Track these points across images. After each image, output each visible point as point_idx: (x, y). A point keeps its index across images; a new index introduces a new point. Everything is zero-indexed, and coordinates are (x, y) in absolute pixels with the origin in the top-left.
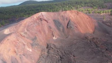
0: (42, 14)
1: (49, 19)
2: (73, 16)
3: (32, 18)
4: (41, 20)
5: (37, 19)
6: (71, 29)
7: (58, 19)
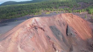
0: (35, 20)
1: (45, 26)
2: (69, 20)
3: (25, 28)
4: (36, 28)
5: (31, 28)
6: (72, 36)
7: (55, 24)
